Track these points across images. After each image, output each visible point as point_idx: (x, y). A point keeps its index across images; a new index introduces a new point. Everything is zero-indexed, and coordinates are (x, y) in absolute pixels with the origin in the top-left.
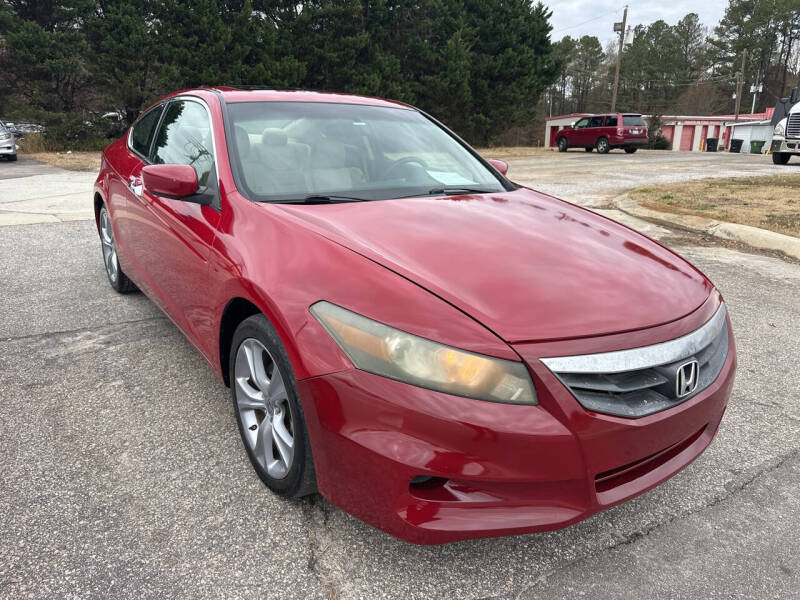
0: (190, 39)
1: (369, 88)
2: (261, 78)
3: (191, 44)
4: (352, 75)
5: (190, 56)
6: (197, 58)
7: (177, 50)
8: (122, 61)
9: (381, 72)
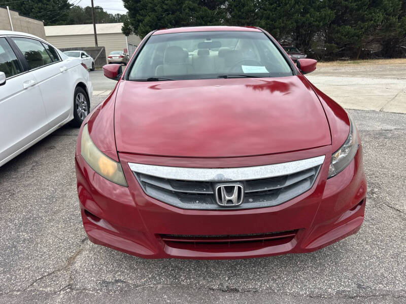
0: (273, 6)
1: (375, 22)
2: (307, 22)
3: (273, 8)
4: (364, 15)
5: (271, 14)
6: (274, 15)
7: (265, 12)
8: (240, 20)
9: (385, 11)
